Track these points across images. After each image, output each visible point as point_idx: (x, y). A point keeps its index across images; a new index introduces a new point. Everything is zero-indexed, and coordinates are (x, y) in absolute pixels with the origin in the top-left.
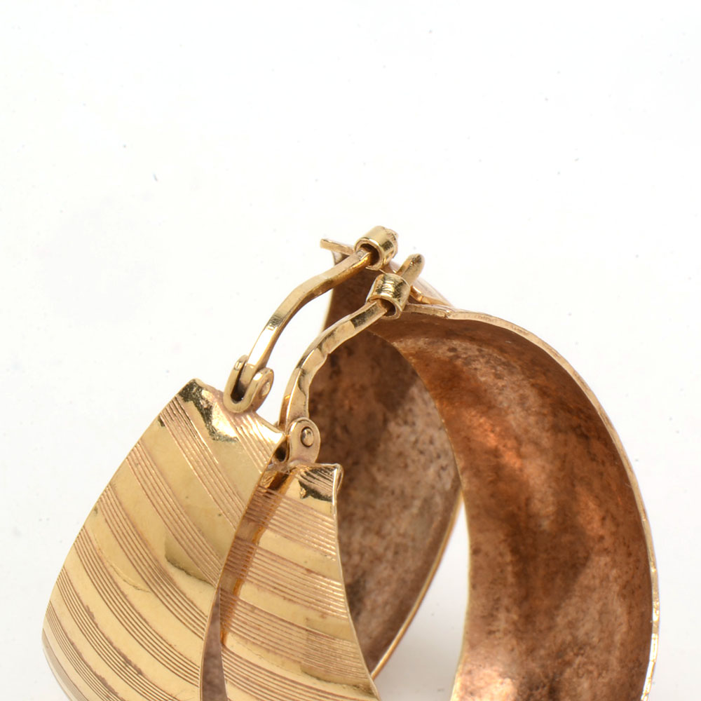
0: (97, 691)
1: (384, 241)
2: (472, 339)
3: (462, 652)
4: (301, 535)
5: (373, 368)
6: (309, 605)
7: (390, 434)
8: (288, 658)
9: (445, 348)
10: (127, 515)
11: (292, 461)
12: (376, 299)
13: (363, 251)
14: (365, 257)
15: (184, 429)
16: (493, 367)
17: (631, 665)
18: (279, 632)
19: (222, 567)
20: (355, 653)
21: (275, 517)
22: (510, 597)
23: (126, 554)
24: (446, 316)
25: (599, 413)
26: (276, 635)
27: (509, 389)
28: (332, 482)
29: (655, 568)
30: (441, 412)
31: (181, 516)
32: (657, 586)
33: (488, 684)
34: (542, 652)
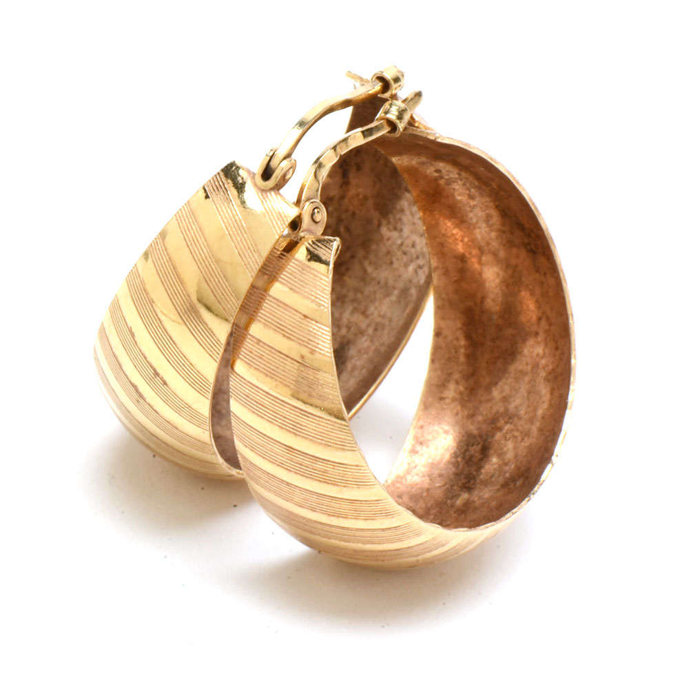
0: (130, 396)
1: (394, 77)
2: (455, 163)
3: (418, 410)
4: (302, 288)
5: (375, 182)
6: (301, 342)
7: (382, 237)
8: (281, 383)
9: (433, 169)
10: (170, 258)
11: (302, 232)
12: (383, 119)
13: (377, 81)
14: (378, 86)
15: (222, 198)
16: (468, 189)
17: (547, 434)
18: (277, 361)
19: (238, 307)
20: (333, 384)
21: (284, 273)
22: (460, 372)
23: (166, 289)
24: (435, 139)
25: (546, 233)
26: (274, 364)
27: (478, 209)
28: (332, 250)
29: (575, 359)
30: (424, 220)
31: (212, 264)
32: (575, 374)
33: (435, 438)
34: (480, 418)
